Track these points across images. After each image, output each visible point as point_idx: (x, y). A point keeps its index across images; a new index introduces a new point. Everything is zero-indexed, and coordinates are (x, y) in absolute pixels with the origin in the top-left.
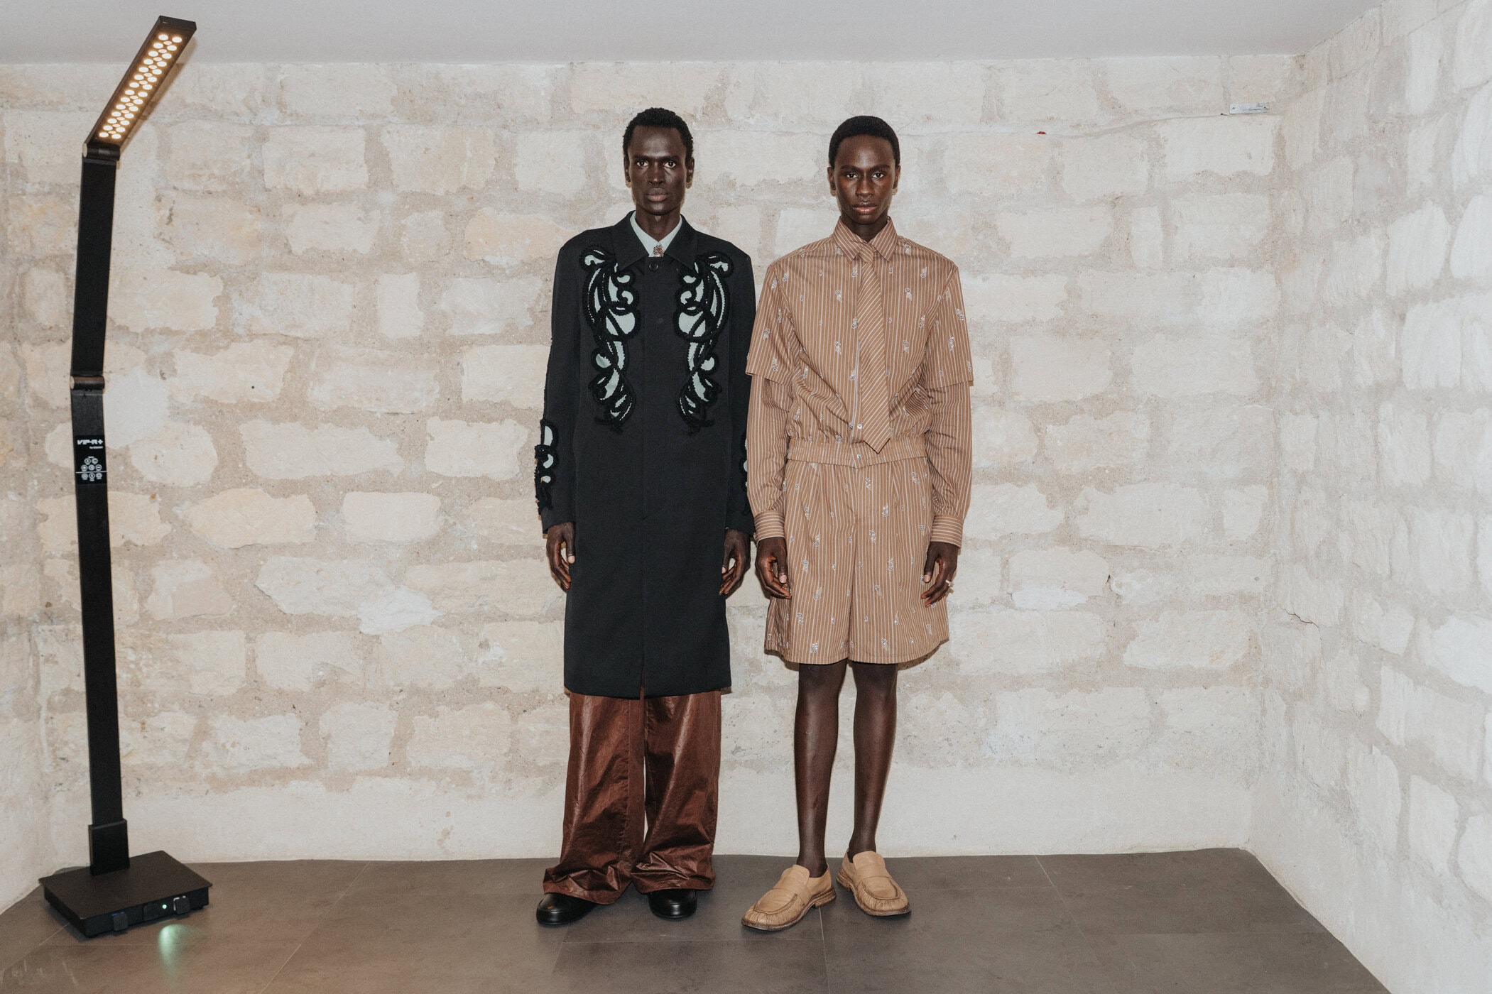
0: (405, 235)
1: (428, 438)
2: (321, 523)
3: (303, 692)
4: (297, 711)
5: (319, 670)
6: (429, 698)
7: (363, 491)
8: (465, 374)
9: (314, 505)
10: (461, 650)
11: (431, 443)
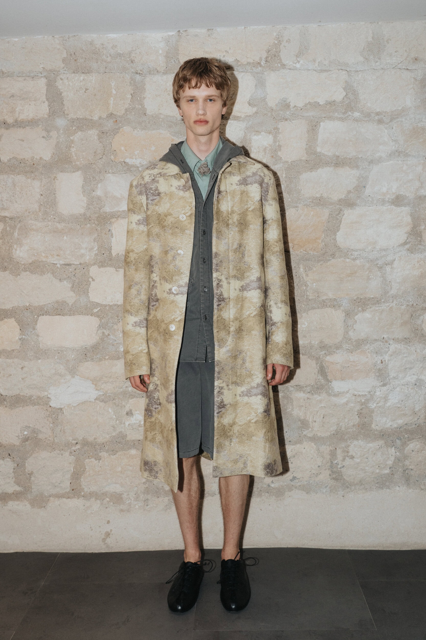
0: (73, 147)
1: (90, 280)
2: (23, 337)
3: (14, 446)
4: (12, 457)
5: (25, 431)
6: (94, 447)
7: (50, 315)
8: (114, 237)
9: (19, 325)
10: (114, 417)
11: (92, 283)
